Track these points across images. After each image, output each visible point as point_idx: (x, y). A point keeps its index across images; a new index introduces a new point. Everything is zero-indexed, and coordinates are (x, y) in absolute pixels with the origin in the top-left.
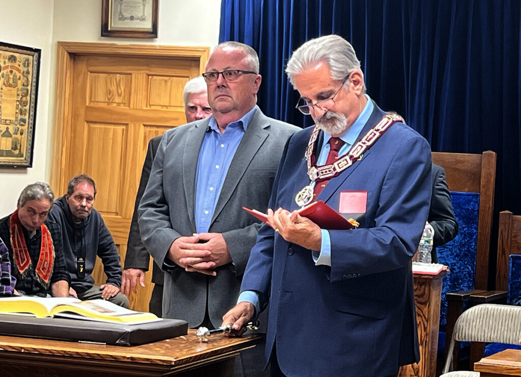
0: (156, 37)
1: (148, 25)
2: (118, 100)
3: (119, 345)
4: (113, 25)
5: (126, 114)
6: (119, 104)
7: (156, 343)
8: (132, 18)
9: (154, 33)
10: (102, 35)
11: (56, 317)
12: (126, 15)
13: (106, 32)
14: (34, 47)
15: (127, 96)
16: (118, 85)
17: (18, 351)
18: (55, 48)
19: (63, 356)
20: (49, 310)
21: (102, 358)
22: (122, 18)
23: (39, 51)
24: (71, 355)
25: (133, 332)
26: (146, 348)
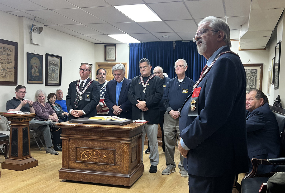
0: (116, 61)
1: (114, 58)
2: (109, 74)
3: (120, 125)
4: (107, 58)
5: (111, 77)
6: (109, 75)
7: (128, 125)
8: (111, 57)
9: (115, 60)
10: (105, 61)
11: (107, 120)
12: (110, 56)
13: (105, 60)
14: (91, 64)
15: (110, 74)
16: (109, 71)
17: (100, 127)
18: (95, 64)
19: (110, 128)
20: (105, 119)
21: (118, 128)
22: (109, 57)
23: (92, 65)
24: (111, 128)
25: (123, 122)
26: (126, 126)
